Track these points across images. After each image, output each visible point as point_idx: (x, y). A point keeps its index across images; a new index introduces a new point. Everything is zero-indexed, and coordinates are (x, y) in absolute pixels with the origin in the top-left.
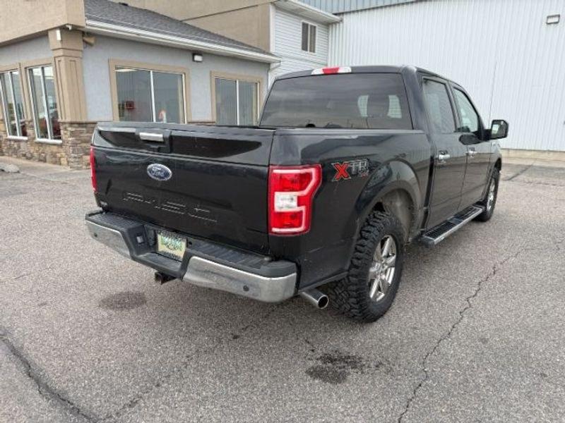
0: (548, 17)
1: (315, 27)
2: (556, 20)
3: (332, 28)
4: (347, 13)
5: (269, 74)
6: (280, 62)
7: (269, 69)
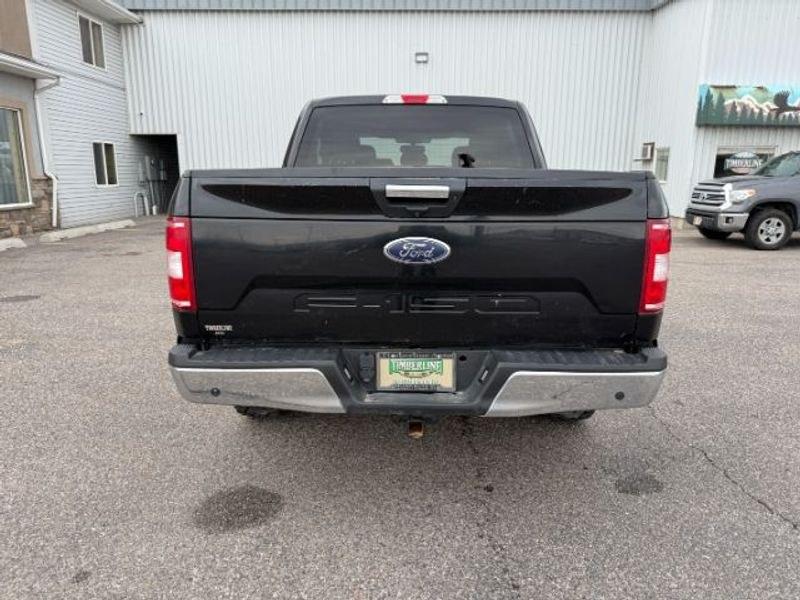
0: (418, 54)
1: (99, 26)
2: (424, 58)
3: (126, 33)
4: (149, 11)
5: (37, 97)
6: (58, 77)
7: (35, 89)
